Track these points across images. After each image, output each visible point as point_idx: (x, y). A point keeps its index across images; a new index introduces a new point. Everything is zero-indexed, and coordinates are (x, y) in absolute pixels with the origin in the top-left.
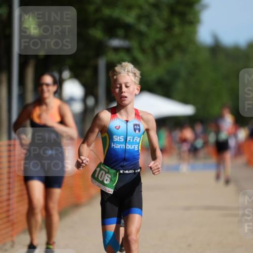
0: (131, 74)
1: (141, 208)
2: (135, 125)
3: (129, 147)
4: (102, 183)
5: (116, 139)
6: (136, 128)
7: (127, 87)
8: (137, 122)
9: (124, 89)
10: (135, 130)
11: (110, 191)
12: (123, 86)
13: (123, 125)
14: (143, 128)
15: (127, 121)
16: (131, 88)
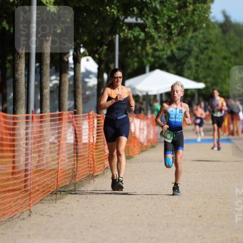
0: (180, 87)
1: (183, 147)
2: (180, 110)
3: (177, 120)
4: (166, 138)
5: (171, 116)
6: (181, 111)
7: (177, 92)
8: (181, 109)
9: (176, 93)
10: (180, 112)
11: (170, 141)
12: (175, 92)
13: (174, 110)
14: (183, 112)
15: (176, 108)
16: (179, 93)
